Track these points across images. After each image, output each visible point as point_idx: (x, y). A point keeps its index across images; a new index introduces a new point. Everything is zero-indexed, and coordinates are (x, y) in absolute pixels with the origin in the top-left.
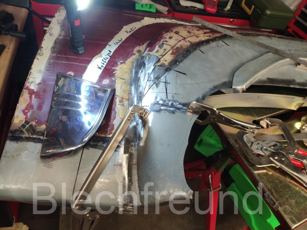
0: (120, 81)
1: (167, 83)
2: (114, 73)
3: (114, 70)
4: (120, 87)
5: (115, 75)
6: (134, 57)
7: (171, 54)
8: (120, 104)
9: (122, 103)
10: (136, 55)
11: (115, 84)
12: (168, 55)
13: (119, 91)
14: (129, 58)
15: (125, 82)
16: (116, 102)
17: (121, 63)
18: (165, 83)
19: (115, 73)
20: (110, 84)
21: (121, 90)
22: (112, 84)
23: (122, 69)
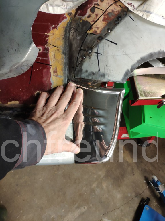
1: (99, 54)
2: (46, 39)
3: (48, 36)
4: (53, 56)
5: (48, 42)
6: (65, 20)
7: (103, 20)
8: (54, 74)
9: (56, 74)
10: (67, 18)
11: (48, 53)
12: (100, 21)
13: (52, 61)
14: (60, 23)
15: (58, 50)
16: (50, 73)
17: (53, 28)
18: (97, 54)
20: (44, 52)
21: (55, 59)
22: (45, 52)
23: (54, 35)
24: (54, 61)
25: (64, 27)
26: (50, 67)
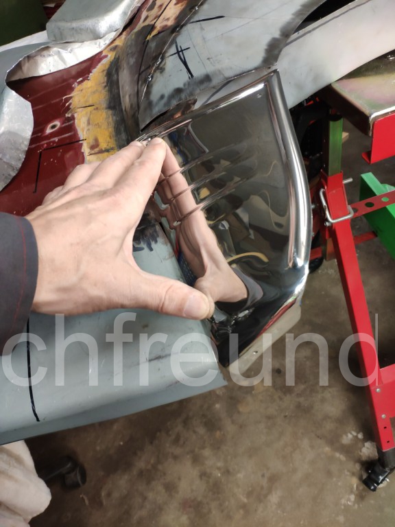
0: (84, 112)
1: (182, 51)
2: (67, 104)
3: (71, 98)
4: (86, 123)
5: (71, 107)
6: (104, 61)
7: (177, 4)
8: (93, 152)
9: (96, 150)
10: (109, 56)
11: (74, 123)
12: (170, 8)
14: (95, 68)
15: (97, 108)
16: (83, 153)
17: (80, 83)
18: (177, 55)
19: (70, 104)
20: (63, 126)
21: (90, 127)
22: (67, 124)
23: (84, 91)
24: (88, 130)
25: (104, 71)
26: (82, 144)
